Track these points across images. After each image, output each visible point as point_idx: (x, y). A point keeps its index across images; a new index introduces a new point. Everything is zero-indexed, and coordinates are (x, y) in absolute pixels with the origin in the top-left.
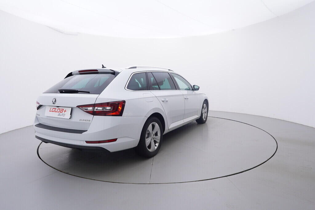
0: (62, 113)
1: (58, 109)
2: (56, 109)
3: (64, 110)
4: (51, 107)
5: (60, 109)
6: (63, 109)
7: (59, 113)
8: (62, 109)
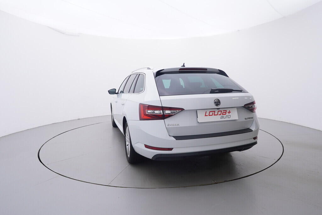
0: (226, 115)
1: (218, 111)
2: (215, 112)
3: (228, 111)
4: (206, 110)
5: (221, 111)
6: (226, 111)
7: (222, 115)
8: (223, 111)
